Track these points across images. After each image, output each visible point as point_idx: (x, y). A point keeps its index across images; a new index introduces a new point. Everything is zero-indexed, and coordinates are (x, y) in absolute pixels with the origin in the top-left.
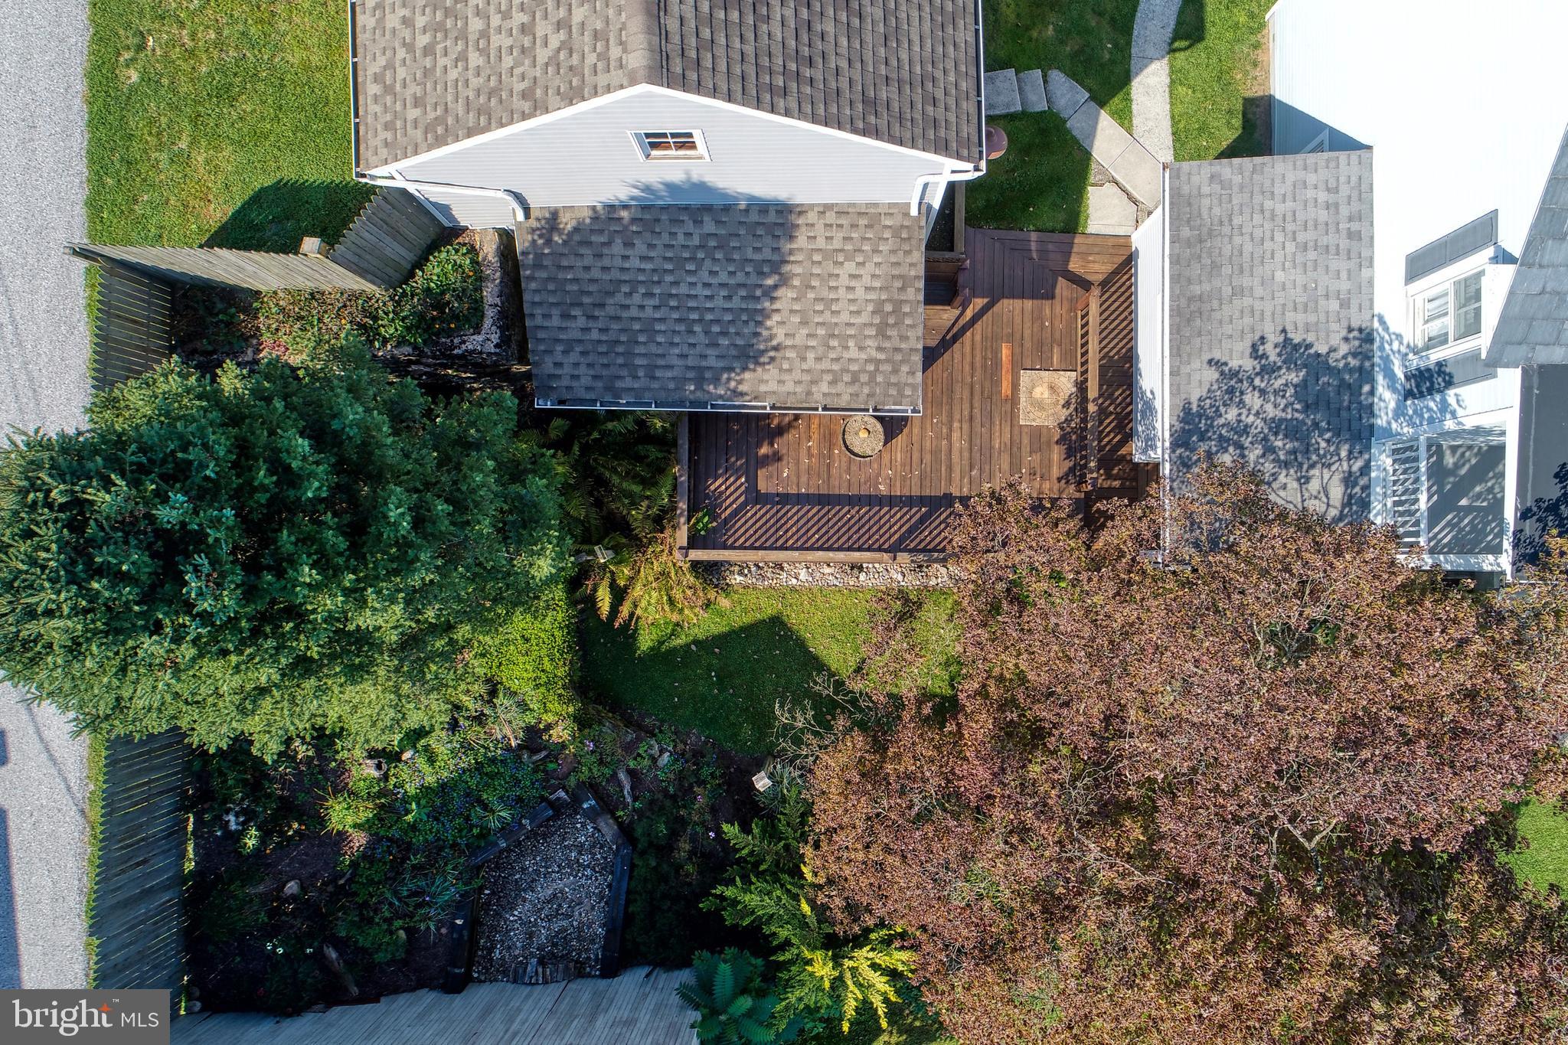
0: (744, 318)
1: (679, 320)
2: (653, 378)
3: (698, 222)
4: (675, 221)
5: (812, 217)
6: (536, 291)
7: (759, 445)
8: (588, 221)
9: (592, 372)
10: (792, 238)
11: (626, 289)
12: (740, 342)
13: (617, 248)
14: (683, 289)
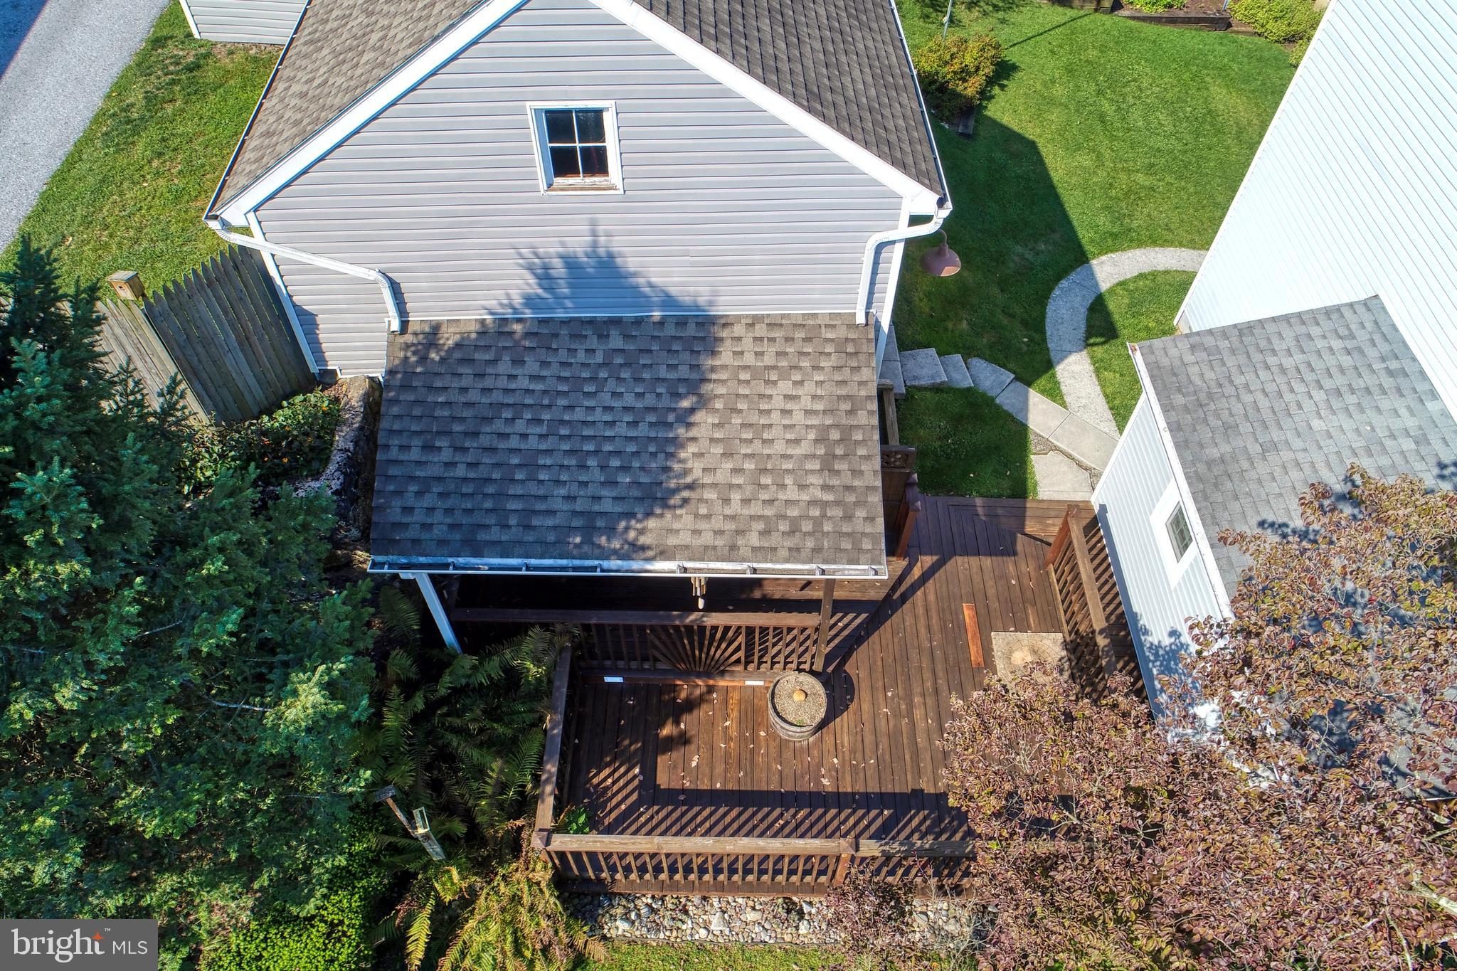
0: (652, 449)
1: (571, 452)
2: (528, 527)
3: (603, 337)
4: (576, 336)
5: (738, 330)
6: (399, 417)
7: (662, 725)
8: (473, 336)
9: (448, 520)
10: (714, 353)
11: (507, 414)
12: (645, 479)
13: (504, 367)
14: (579, 415)
